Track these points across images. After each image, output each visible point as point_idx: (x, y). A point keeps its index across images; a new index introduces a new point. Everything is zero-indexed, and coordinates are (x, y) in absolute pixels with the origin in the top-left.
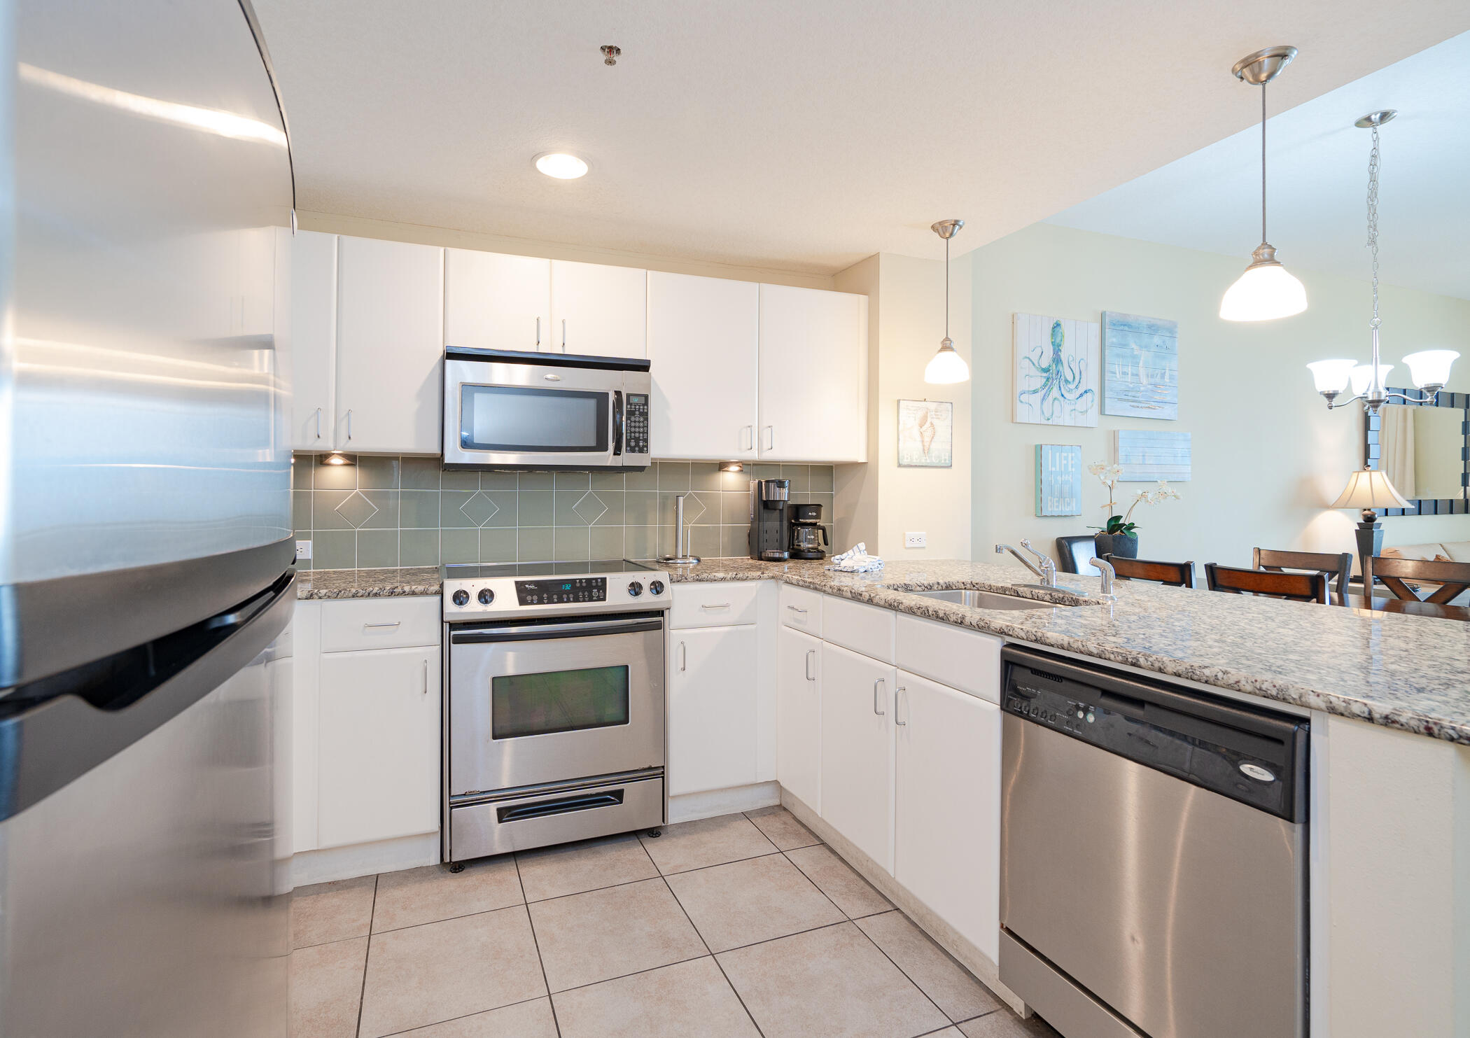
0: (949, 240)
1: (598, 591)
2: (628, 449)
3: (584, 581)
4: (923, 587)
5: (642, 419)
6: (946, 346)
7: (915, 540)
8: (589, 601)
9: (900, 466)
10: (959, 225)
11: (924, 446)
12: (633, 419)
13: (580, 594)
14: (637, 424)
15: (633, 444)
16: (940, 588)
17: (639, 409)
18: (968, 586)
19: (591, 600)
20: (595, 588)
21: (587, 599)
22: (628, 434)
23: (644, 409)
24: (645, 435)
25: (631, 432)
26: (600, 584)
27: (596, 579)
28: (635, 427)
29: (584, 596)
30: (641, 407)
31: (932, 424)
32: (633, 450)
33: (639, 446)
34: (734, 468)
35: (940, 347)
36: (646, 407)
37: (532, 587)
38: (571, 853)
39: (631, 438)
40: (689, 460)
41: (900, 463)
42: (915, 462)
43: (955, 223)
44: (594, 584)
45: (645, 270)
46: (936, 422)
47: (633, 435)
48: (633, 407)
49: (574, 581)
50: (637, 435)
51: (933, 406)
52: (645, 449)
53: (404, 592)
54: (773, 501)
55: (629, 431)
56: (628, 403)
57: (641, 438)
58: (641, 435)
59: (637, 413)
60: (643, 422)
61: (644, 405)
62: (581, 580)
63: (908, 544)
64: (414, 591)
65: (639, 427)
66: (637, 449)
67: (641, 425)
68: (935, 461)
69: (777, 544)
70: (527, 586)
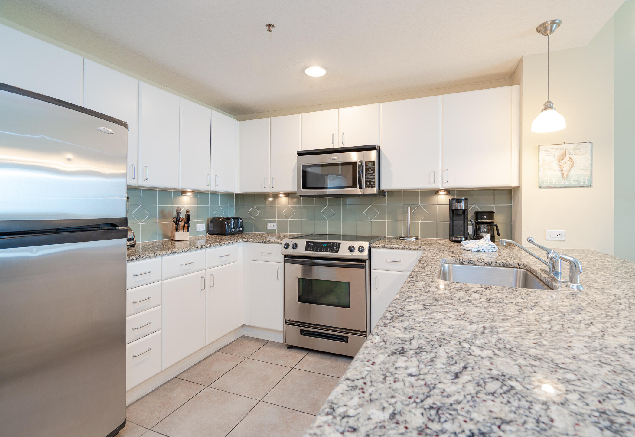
0: (550, 36)
1: (336, 248)
2: (366, 186)
3: (331, 243)
4: (484, 264)
5: (372, 172)
6: (548, 106)
7: (555, 235)
8: (331, 252)
9: (540, 187)
10: (556, 23)
11: (562, 173)
12: (368, 172)
13: (329, 248)
14: (370, 175)
15: (368, 183)
16: (498, 265)
17: (371, 168)
18: (522, 266)
19: (332, 251)
20: (335, 246)
21: (331, 251)
22: (366, 180)
23: (373, 167)
24: (374, 179)
25: (367, 179)
26: (337, 245)
27: (336, 243)
28: (369, 176)
29: (330, 250)
30: (372, 167)
31: (570, 158)
32: (368, 187)
33: (371, 184)
34: (442, 193)
35: (543, 108)
36: (374, 167)
37: (312, 244)
38: (328, 357)
39: (367, 181)
40: (419, 189)
41: (540, 186)
42: (554, 184)
43: (553, 22)
44: (335, 245)
45: (379, 103)
46: (574, 157)
47: (368, 179)
48: (368, 167)
49: (328, 243)
50: (370, 180)
51: (572, 147)
52: (374, 186)
53: (272, 242)
54: (457, 209)
55: (366, 178)
56: (366, 165)
57: (372, 181)
58: (372, 179)
59: (370, 169)
60: (373, 173)
61: (373, 166)
62: (330, 243)
63: (548, 237)
64: (275, 242)
65: (371, 176)
66: (370, 186)
67: (372, 175)
68: (573, 183)
69: (462, 233)
70: (310, 243)
